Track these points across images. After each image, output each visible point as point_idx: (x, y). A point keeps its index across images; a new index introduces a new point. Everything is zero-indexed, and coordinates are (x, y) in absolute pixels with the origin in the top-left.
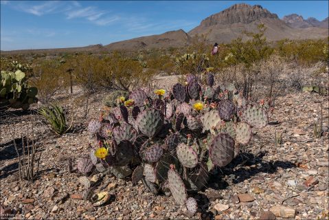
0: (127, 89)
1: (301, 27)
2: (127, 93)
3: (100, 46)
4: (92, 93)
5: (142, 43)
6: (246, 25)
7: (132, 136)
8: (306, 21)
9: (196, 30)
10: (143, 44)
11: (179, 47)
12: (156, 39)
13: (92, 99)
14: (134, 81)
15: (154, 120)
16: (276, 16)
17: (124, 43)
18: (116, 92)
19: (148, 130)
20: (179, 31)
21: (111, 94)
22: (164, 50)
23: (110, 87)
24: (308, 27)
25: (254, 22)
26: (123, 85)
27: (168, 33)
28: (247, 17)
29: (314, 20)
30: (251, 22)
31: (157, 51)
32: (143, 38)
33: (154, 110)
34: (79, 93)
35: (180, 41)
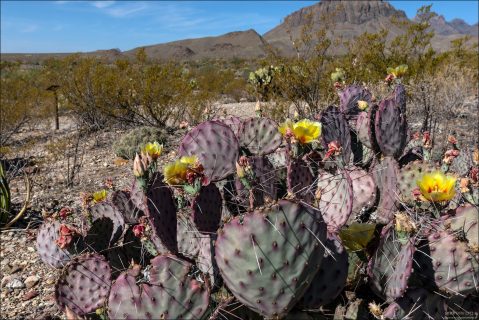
0: (162, 124)
1: (440, 34)
2: (163, 131)
3: (116, 52)
4: (94, 130)
5: (187, 49)
6: (356, 27)
7: (191, 304)
8: (449, 24)
9: (276, 31)
10: (189, 51)
11: (248, 58)
12: (211, 44)
13: (93, 142)
14: (176, 109)
15: (291, 252)
16: (404, 15)
17: (157, 48)
18: (140, 130)
19: (263, 291)
20: (248, 32)
21: (130, 134)
22: (225, 63)
23: (129, 120)
24: (452, 34)
25: (368, 23)
26: (154, 117)
27: (230, 34)
28: (357, 14)
29: (462, 23)
30: (364, 21)
31: (213, 62)
32: (189, 41)
33: (293, 209)
34: (69, 130)
35: (249, 48)
